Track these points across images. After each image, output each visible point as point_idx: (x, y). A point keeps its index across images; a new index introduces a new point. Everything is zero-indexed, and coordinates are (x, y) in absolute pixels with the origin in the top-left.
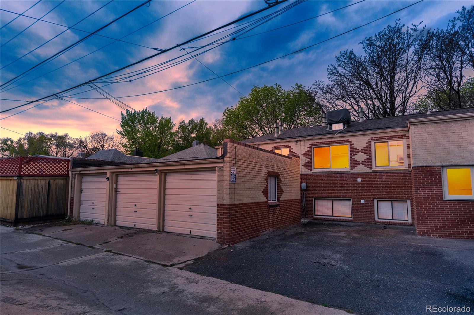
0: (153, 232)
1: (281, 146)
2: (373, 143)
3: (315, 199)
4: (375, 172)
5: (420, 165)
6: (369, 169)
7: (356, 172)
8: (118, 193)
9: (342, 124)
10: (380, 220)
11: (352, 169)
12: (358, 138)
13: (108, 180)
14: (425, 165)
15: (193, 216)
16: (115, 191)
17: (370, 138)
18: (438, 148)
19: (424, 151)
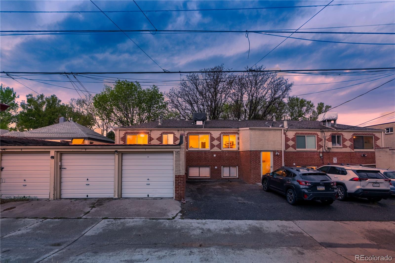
0: (115, 199)
1: (168, 132)
2: (222, 135)
3: (189, 167)
4: (223, 151)
5: (253, 150)
6: (220, 149)
7: (213, 151)
8: (62, 169)
9: (202, 122)
10: (224, 177)
11: (211, 149)
12: (215, 131)
13: (53, 159)
14: (255, 150)
15: (150, 184)
16: (60, 168)
17: (221, 133)
18: (260, 142)
19: (255, 143)
